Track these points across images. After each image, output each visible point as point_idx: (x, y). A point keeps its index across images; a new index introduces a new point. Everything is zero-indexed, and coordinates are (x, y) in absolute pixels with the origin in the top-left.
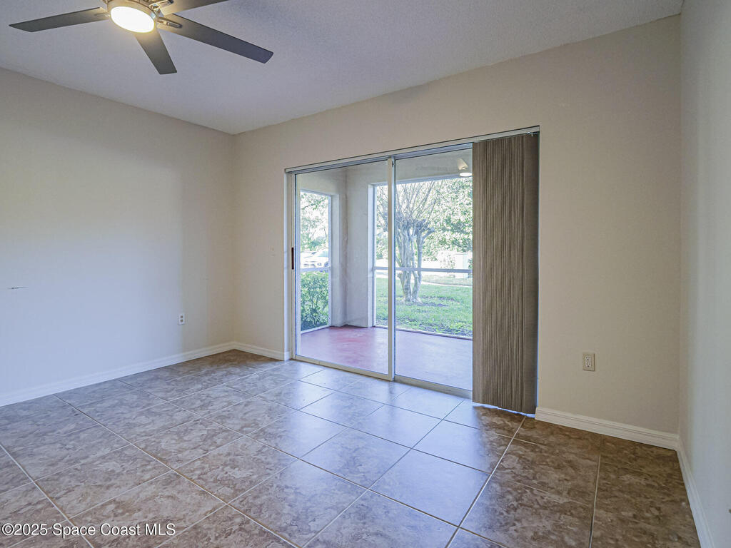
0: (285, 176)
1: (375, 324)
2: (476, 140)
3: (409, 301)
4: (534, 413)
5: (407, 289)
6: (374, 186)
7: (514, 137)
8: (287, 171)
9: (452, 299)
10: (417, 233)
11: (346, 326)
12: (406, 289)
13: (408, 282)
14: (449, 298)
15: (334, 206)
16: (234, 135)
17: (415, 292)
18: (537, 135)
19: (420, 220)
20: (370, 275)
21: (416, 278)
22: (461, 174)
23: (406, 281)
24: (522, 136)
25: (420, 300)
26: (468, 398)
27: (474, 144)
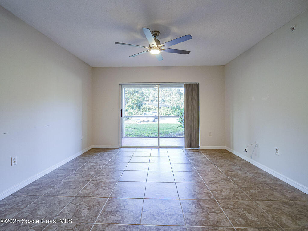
2: (185, 83)
4: (199, 148)
7: (194, 84)
8: (120, 84)
16: (93, 67)
22: (155, 88)
24: (196, 84)
26: (183, 148)
27: (184, 84)
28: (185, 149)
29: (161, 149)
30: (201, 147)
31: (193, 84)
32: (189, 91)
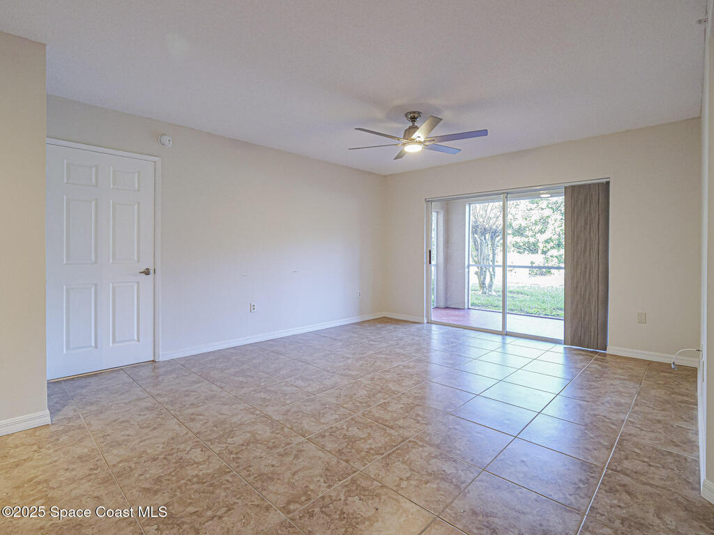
0: (425, 204)
1: (470, 307)
2: (566, 185)
3: (485, 293)
4: (606, 350)
5: (484, 284)
6: (470, 204)
7: (593, 184)
8: (427, 200)
9: (521, 293)
10: (492, 237)
11: (447, 308)
12: (482, 284)
13: (485, 278)
14: (518, 293)
15: (439, 220)
16: (385, 176)
17: (490, 286)
18: (608, 183)
19: (494, 227)
20: (467, 270)
21: (491, 275)
22: (541, 196)
23: (482, 277)
24: (598, 184)
25: (494, 293)
26: (560, 343)
27: (565, 187)
28: (565, 348)
29: (509, 339)
30: (610, 350)
31: (590, 185)
32: (579, 202)
